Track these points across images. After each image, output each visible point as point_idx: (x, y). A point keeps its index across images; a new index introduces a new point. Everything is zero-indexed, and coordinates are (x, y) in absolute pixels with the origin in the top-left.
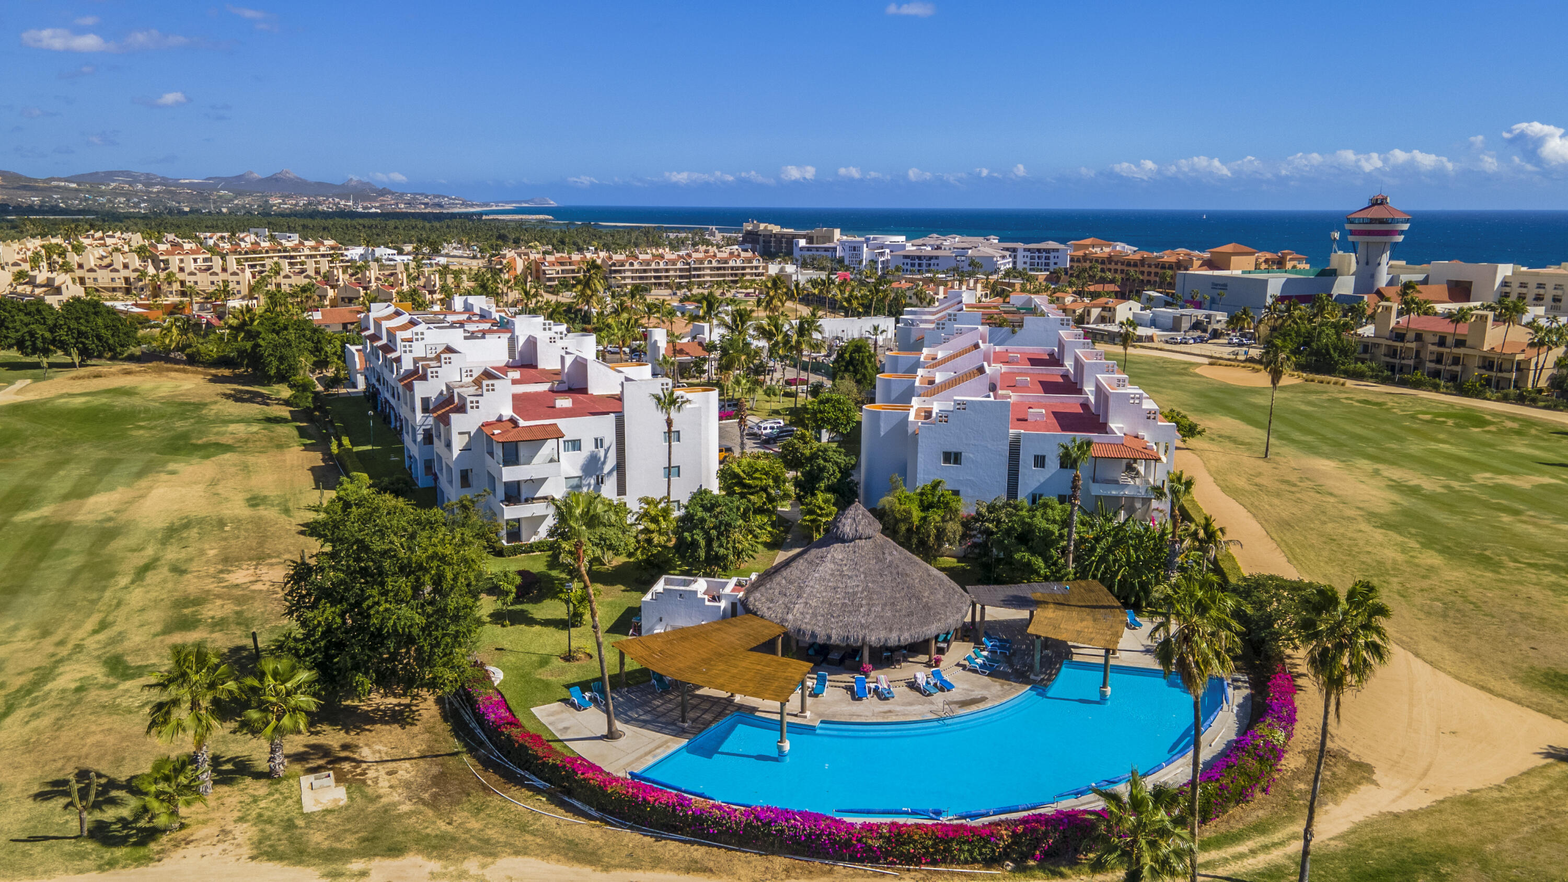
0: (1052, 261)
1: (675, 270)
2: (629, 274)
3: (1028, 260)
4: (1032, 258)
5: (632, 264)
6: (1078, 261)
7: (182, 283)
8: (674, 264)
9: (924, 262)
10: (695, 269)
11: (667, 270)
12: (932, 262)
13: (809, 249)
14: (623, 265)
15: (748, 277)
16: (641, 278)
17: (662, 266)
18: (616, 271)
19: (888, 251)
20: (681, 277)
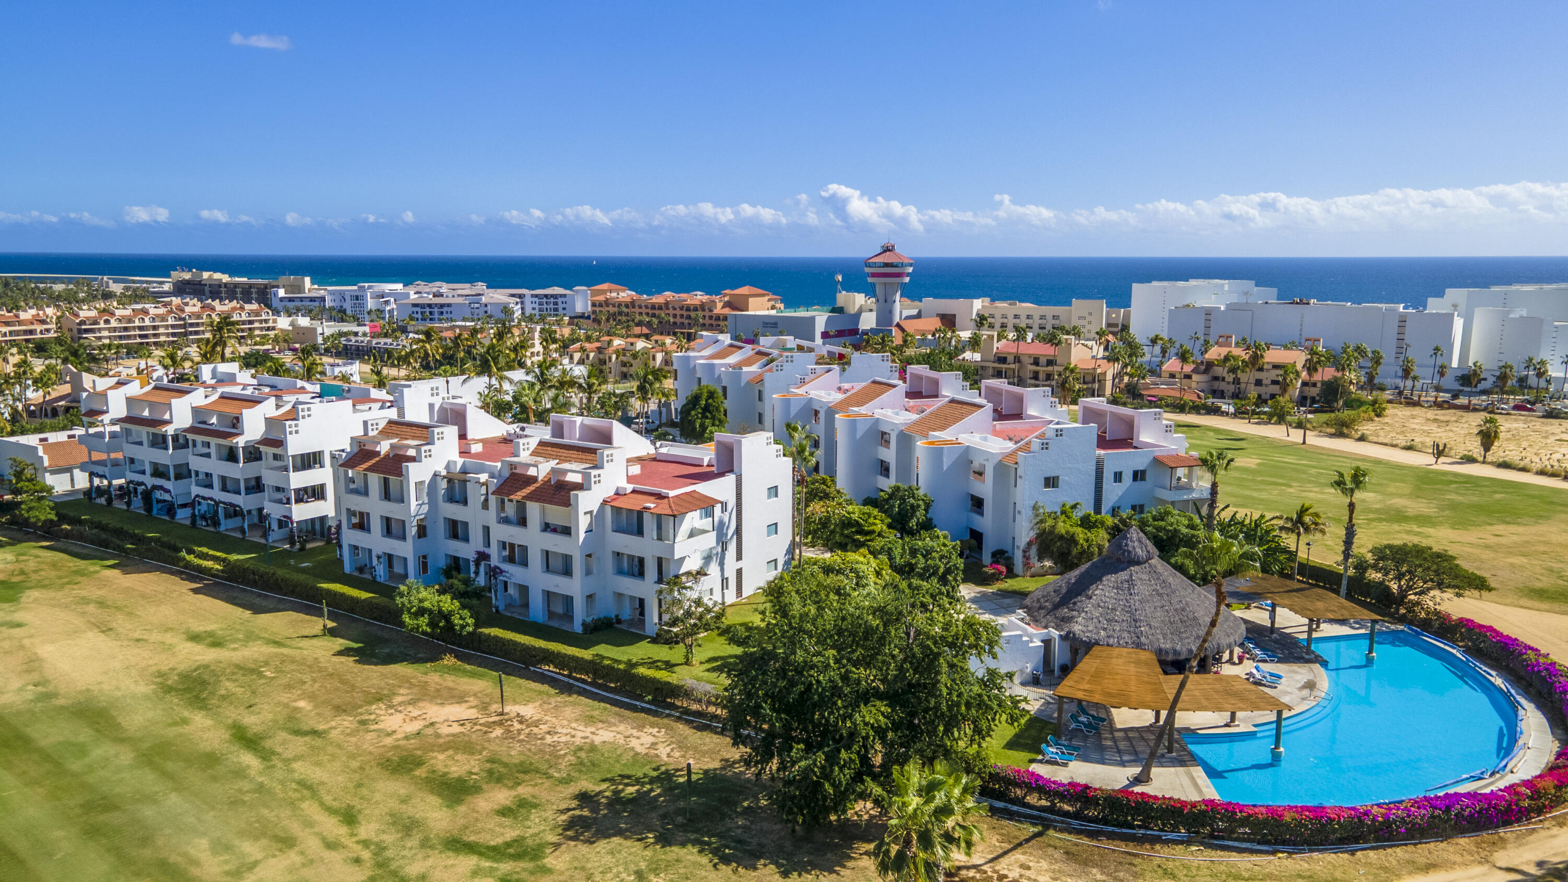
0: (560, 306)
1: (167, 327)
2: (105, 333)
3: (537, 306)
4: (540, 304)
5: (107, 322)
6: (601, 305)
8: (164, 319)
9: (436, 310)
10: (192, 325)
11: (155, 328)
12: (445, 309)
13: (291, 300)
14: (95, 323)
15: (257, 332)
16: (120, 337)
17: (147, 322)
18: (87, 331)
19: (391, 299)
20: (174, 335)
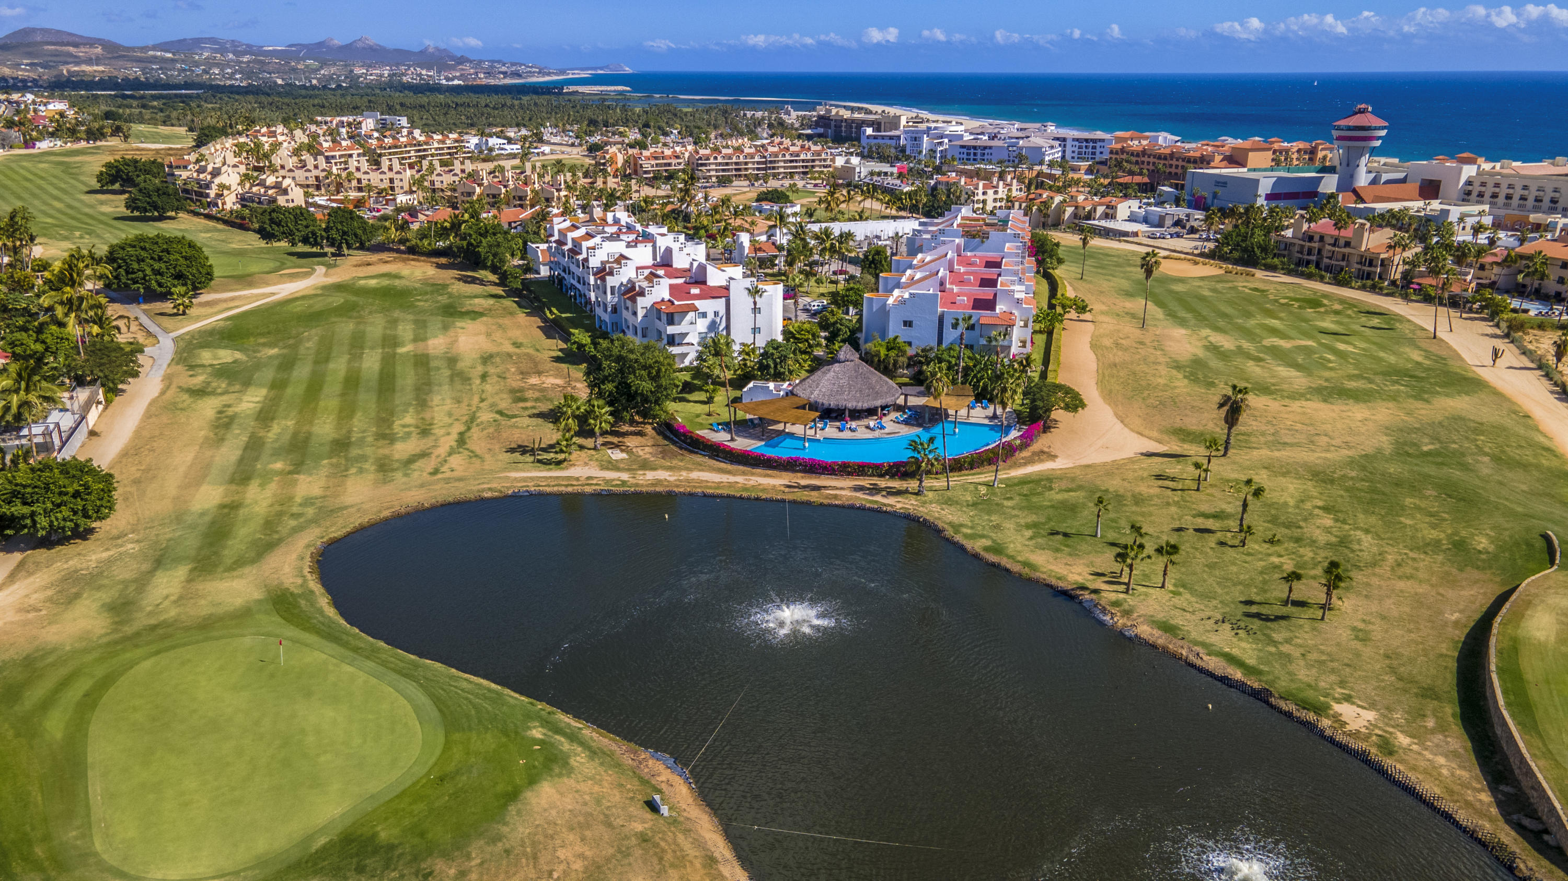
0: (1098, 150)
1: (753, 163)
2: (713, 167)
3: (1076, 149)
4: (1080, 147)
5: (716, 158)
6: (1117, 153)
7: (359, 181)
8: (753, 157)
9: (979, 151)
10: (771, 162)
11: (746, 163)
12: (986, 151)
13: (875, 137)
14: (708, 159)
15: (817, 169)
16: (724, 170)
17: (742, 159)
18: (702, 165)
19: (946, 140)
20: (758, 169)
